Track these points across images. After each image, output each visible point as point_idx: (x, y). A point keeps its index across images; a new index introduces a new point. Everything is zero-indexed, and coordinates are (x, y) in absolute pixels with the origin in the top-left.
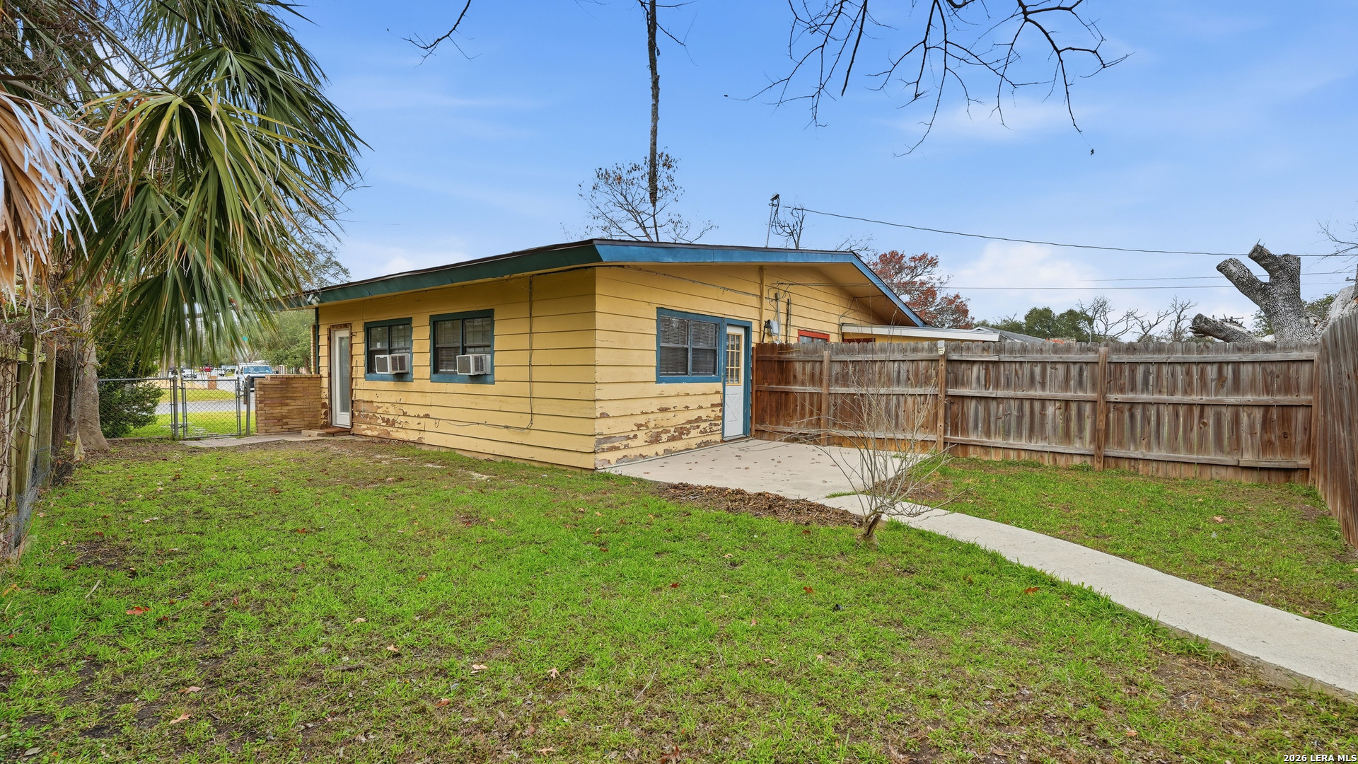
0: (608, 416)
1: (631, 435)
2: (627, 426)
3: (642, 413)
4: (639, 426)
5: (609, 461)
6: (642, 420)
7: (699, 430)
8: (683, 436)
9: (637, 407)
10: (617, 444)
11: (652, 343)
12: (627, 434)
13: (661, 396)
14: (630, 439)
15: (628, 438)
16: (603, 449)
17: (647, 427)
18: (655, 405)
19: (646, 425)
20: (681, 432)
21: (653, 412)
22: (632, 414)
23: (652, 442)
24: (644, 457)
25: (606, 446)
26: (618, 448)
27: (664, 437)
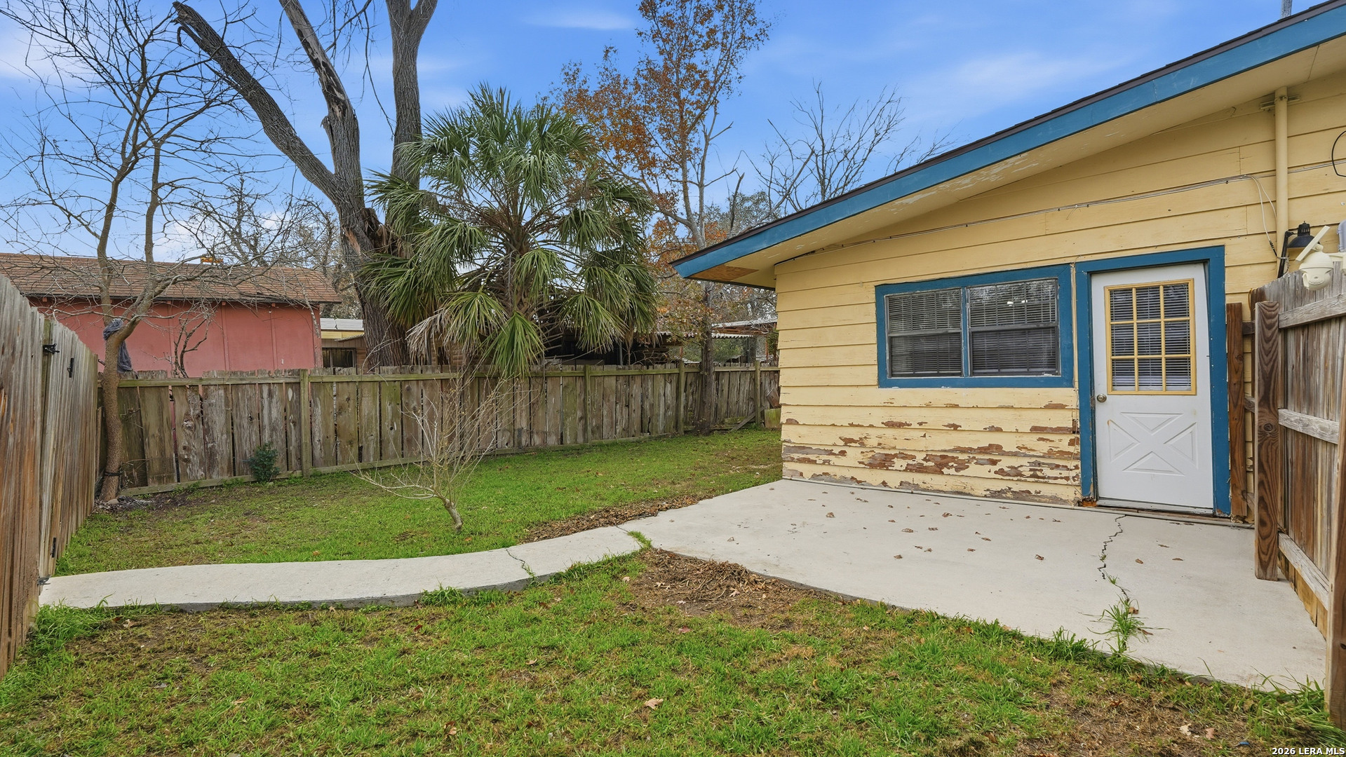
0: (797, 423)
1: (836, 450)
2: (830, 438)
3: (852, 425)
4: (848, 441)
5: (801, 474)
6: (854, 434)
7: (996, 468)
8: (945, 470)
9: (844, 417)
10: (812, 457)
11: (871, 335)
12: (830, 448)
13: (888, 405)
14: (834, 454)
15: (831, 453)
16: (793, 459)
17: (863, 445)
18: (879, 417)
19: (861, 443)
20: (940, 463)
21: (871, 426)
22: (833, 425)
23: (872, 466)
24: (859, 482)
25: (796, 456)
26: (814, 462)
27: (899, 464)
